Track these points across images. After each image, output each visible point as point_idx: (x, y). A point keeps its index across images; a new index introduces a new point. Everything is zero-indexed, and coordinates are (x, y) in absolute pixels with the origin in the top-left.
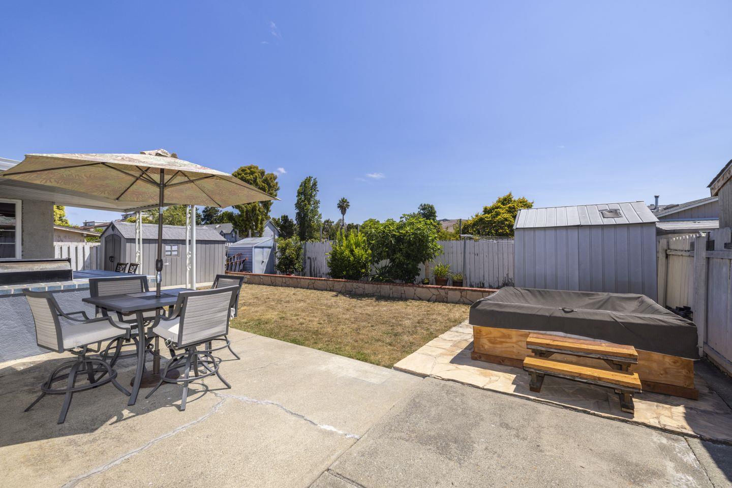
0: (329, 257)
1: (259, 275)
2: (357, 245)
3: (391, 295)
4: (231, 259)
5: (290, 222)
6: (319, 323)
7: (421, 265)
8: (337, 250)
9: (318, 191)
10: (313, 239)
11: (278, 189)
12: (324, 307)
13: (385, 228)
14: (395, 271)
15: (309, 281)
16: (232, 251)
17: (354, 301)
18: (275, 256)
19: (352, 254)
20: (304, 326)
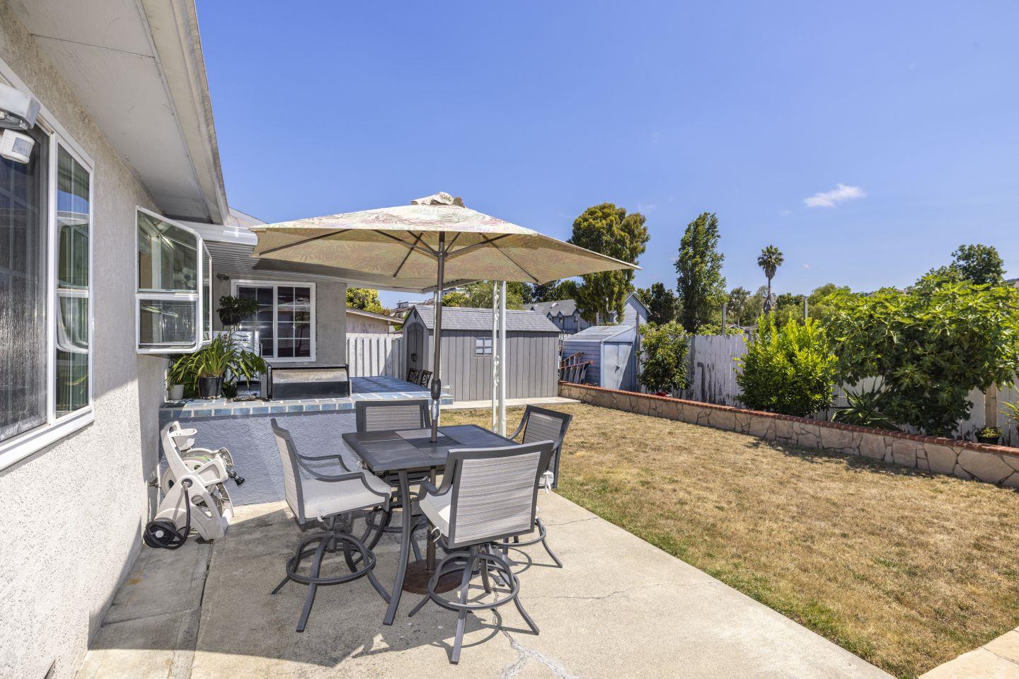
0: (741, 366)
1: (610, 391)
2: (804, 343)
3: (888, 459)
4: (567, 360)
5: (668, 294)
6: (717, 507)
7: (974, 395)
8: (758, 353)
9: (719, 236)
10: (708, 325)
11: (647, 239)
12: (729, 470)
13: (874, 308)
14: (900, 406)
15: (699, 410)
16: (569, 348)
17: (795, 462)
18: (639, 359)
19: (791, 361)
20: (687, 508)
